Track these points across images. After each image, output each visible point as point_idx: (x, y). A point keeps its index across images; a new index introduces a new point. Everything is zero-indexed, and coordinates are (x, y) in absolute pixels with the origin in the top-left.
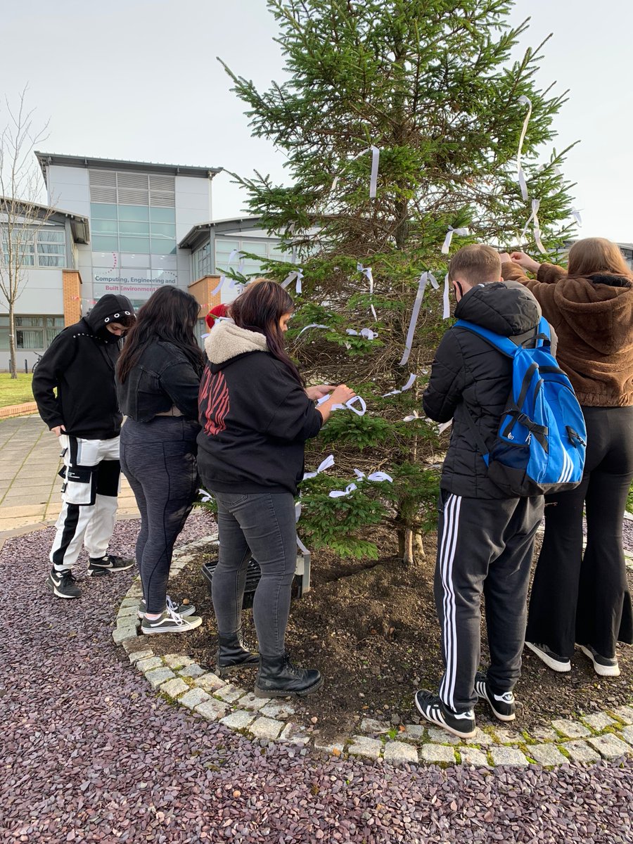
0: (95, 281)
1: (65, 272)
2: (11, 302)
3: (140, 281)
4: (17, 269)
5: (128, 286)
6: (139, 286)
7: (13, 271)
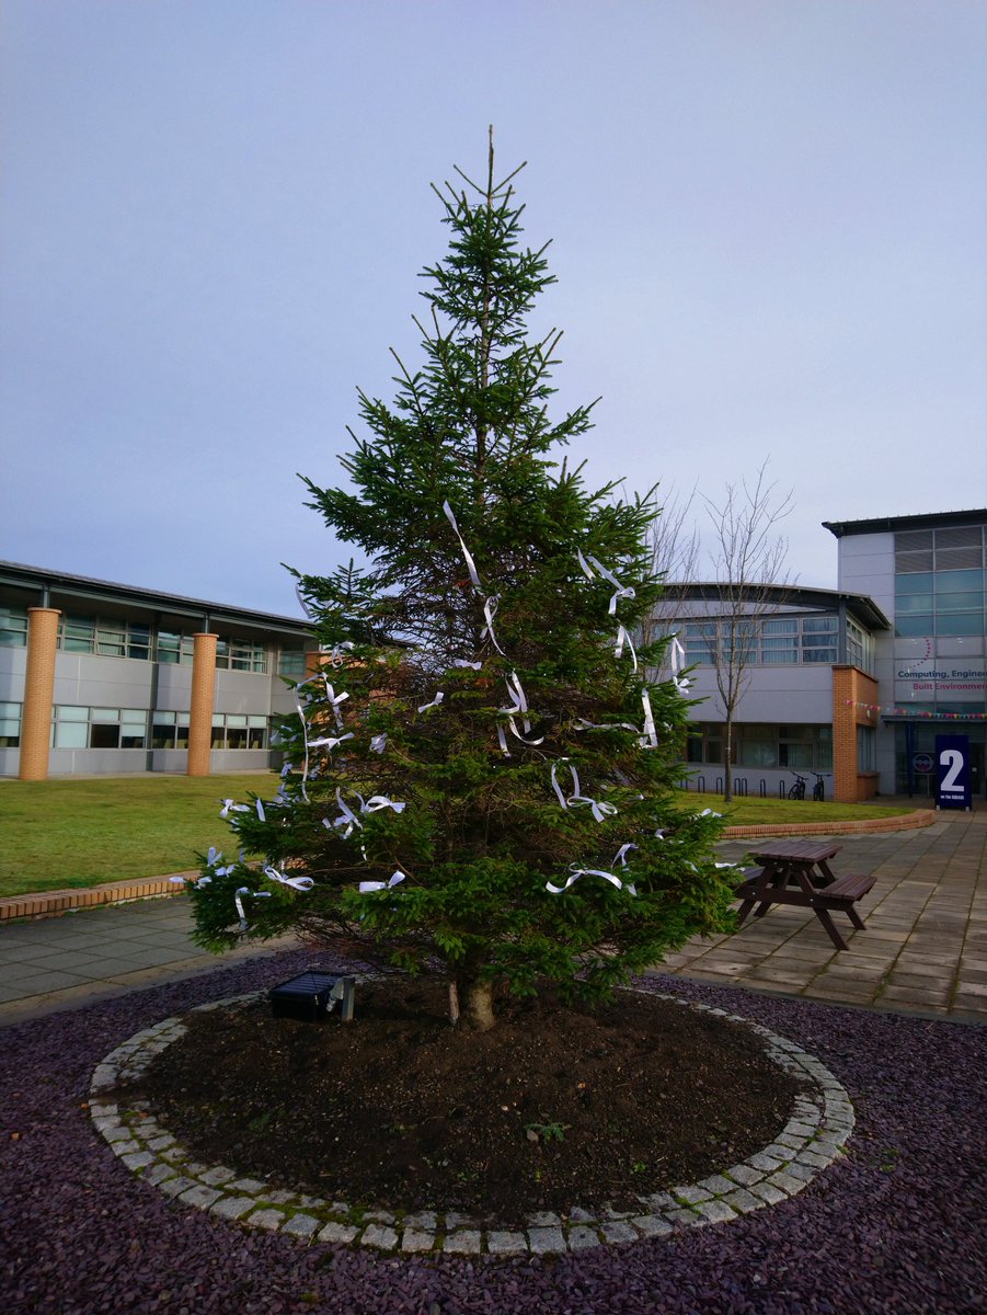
0: (898, 678)
1: (835, 668)
2: (730, 708)
3: (966, 675)
4: (741, 669)
5: (948, 683)
6: (965, 683)
7: (734, 672)
